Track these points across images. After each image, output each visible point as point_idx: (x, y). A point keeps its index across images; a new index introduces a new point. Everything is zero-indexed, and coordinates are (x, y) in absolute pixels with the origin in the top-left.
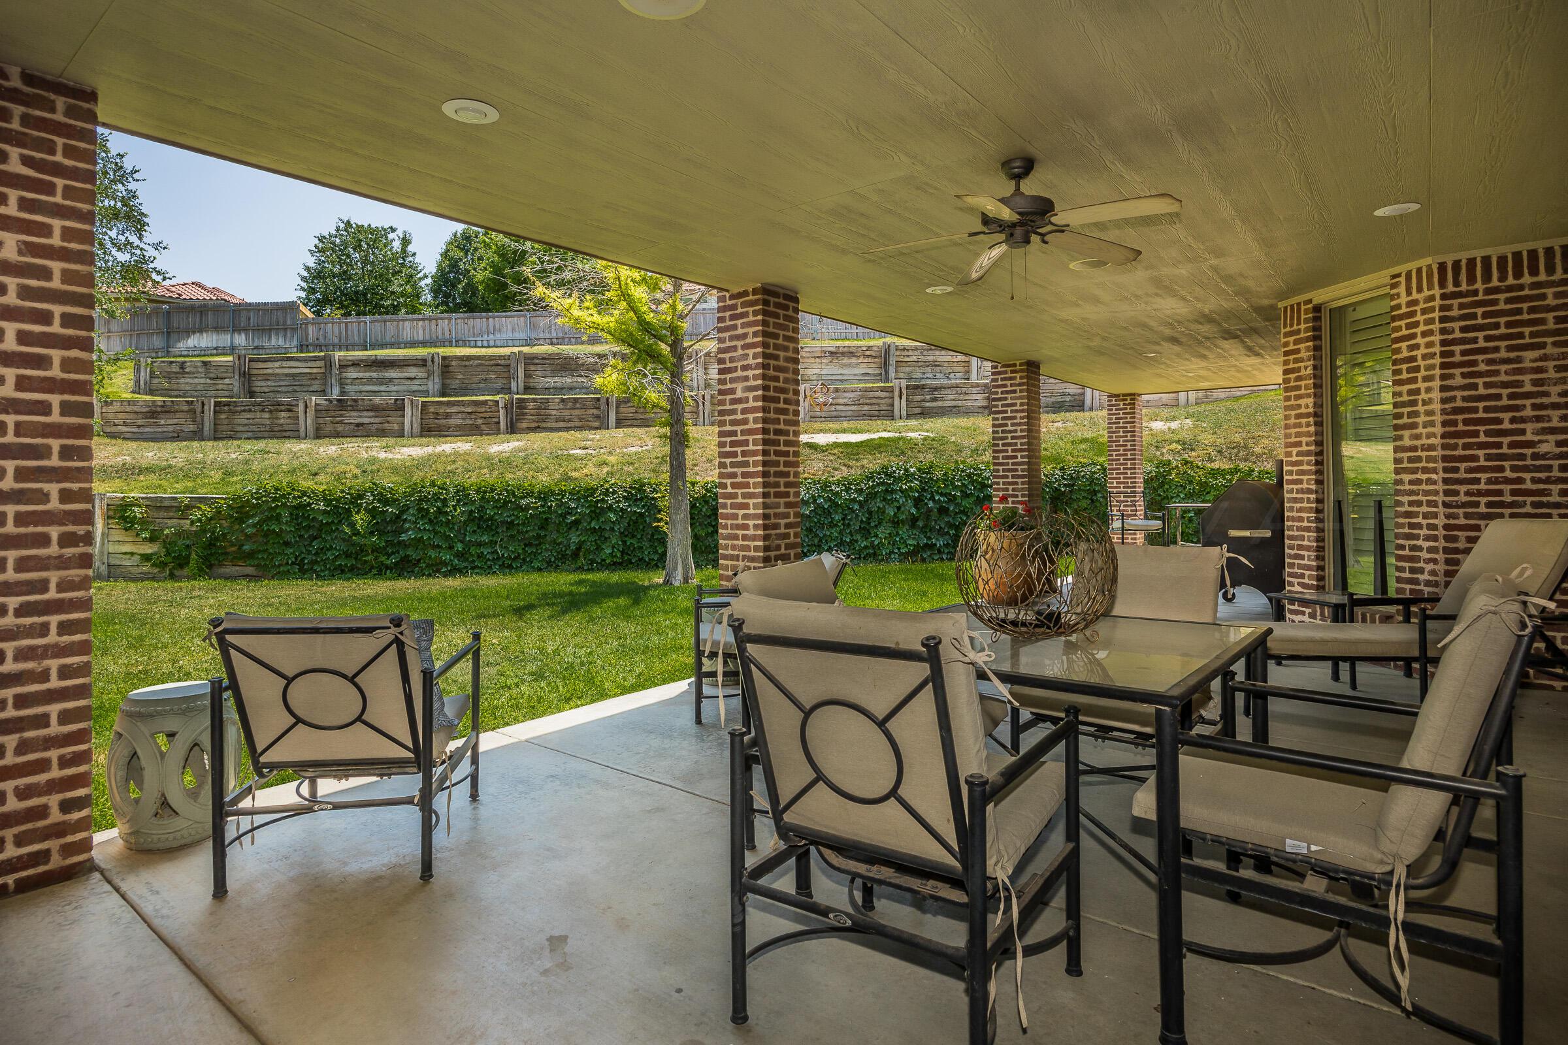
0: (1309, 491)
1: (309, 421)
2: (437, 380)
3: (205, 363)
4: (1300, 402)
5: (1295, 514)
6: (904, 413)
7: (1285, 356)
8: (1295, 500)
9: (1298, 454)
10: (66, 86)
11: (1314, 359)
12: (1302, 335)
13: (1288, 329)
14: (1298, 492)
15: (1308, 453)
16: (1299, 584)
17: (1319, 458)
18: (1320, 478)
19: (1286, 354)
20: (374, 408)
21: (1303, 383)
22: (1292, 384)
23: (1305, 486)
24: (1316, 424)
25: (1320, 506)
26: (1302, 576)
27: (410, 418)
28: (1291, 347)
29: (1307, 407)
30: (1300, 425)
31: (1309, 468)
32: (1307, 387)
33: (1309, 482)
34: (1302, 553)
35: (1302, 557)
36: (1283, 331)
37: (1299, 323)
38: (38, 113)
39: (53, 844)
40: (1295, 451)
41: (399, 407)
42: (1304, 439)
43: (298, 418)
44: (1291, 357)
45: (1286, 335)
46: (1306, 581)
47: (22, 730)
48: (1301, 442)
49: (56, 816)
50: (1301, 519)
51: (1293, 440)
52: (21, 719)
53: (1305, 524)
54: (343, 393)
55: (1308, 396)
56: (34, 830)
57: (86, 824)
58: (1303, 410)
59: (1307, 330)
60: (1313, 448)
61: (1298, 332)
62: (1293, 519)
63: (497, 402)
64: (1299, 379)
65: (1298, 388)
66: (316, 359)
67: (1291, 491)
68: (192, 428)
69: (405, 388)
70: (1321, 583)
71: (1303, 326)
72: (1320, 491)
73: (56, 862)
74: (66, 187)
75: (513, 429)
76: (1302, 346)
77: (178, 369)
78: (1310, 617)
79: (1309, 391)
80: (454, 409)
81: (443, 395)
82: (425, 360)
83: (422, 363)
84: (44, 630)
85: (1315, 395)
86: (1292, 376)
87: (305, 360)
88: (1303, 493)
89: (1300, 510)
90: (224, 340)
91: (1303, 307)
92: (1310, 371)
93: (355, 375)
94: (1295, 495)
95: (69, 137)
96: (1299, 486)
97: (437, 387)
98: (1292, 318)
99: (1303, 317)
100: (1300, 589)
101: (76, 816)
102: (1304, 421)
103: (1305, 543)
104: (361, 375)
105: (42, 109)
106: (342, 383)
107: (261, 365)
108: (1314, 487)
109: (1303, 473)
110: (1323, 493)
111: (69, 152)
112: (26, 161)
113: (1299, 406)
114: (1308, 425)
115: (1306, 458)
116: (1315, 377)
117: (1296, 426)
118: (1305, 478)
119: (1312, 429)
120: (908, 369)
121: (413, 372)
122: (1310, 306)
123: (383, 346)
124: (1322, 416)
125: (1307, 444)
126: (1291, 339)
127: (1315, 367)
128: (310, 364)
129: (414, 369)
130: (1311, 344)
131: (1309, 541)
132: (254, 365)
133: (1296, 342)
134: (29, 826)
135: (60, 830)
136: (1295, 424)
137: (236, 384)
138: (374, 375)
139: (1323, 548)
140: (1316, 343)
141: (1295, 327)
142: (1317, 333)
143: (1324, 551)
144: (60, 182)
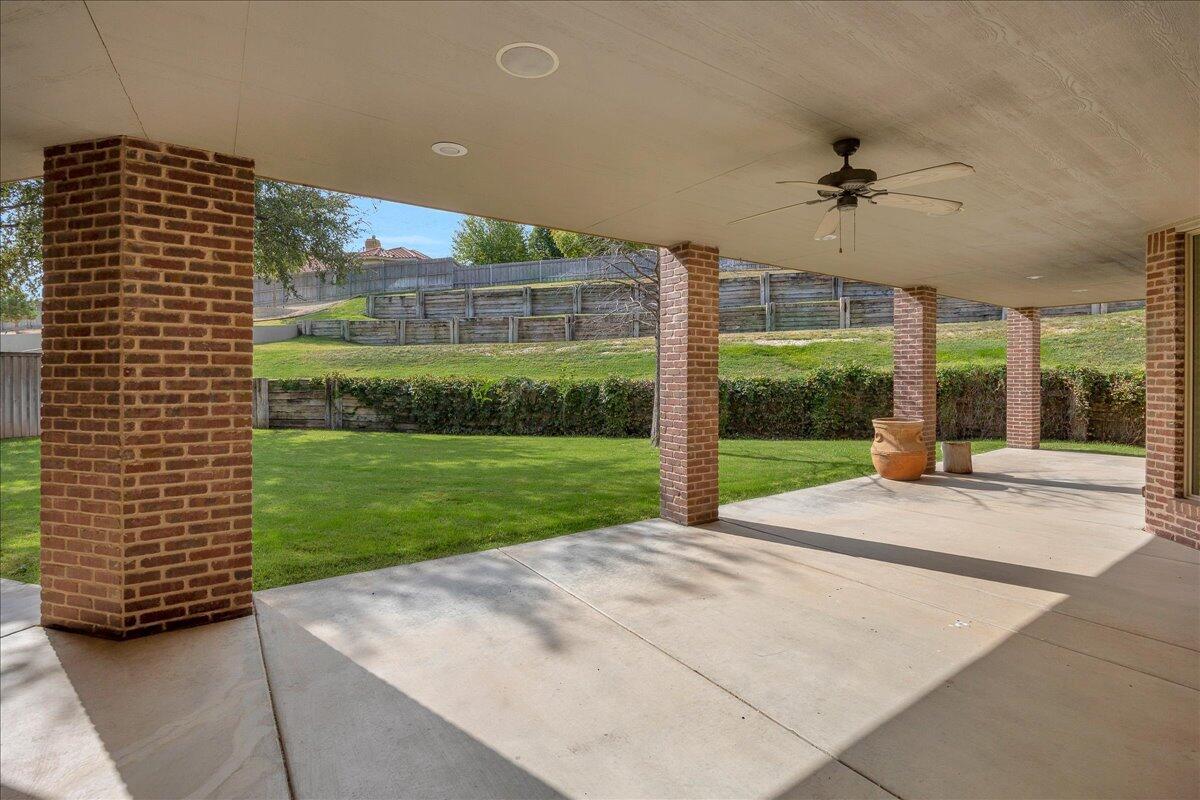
0: (1169, 399)
1: (456, 332)
2: (528, 304)
3: (402, 298)
4: (1163, 319)
5: (1155, 419)
6: (848, 322)
7: (1149, 278)
8: (1155, 407)
9: (1160, 366)
10: (238, 160)
11: (1177, 281)
12: (1165, 260)
13: (1152, 255)
14: (1159, 399)
15: (1169, 366)
16: (1157, 481)
17: (1180, 370)
18: (1180, 388)
19: (1150, 277)
20: (491, 324)
21: (1165, 303)
22: (1155, 303)
23: (1165, 394)
24: (1177, 339)
25: (1180, 413)
26: (1161, 474)
27: (512, 330)
28: (1155, 271)
29: (1169, 324)
30: (1162, 341)
31: (1170, 378)
32: (1168, 307)
33: (1169, 391)
34: (1162, 453)
35: (1161, 458)
36: (1147, 256)
37: (1162, 250)
38: (223, 177)
39: (231, 597)
40: (1156, 363)
41: (505, 322)
42: (1165, 353)
43: (449, 330)
44: (1155, 280)
45: (1150, 260)
46: (1165, 478)
47: (216, 530)
48: (1162, 355)
49: (233, 581)
50: (1161, 424)
51: (1155, 353)
52: (215, 524)
53: (1165, 428)
54: (475, 314)
55: (1170, 314)
56: (222, 588)
57: (248, 587)
58: (1165, 327)
59: (1170, 255)
60: (1174, 360)
61: (1162, 257)
62: (1154, 423)
63: (563, 318)
64: (1162, 299)
65: (1160, 307)
66: (461, 293)
67: (1152, 398)
68: (395, 337)
69: (510, 310)
70: (1180, 482)
71: (1166, 252)
72: (1180, 400)
73: (233, 606)
74: (238, 218)
75: (573, 338)
76: (1165, 270)
77: (387, 302)
78: (1168, 511)
79: (1170, 310)
80: (539, 324)
81: (533, 314)
82: (522, 292)
83: (520, 294)
84: (227, 474)
85: (1177, 314)
86: (1155, 297)
87: (454, 294)
88: (1163, 401)
89: (1160, 416)
90: (413, 283)
91: (1166, 235)
92: (1172, 292)
93: (481, 303)
94: (1156, 402)
95: (240, 189)
96: (1160, 394)
97: (529, 309)
98: (1156, 245)
99: (1166, 244)
100: (1159, 485)
101: (243, 581)
102: (1165, 336)
103: (1165, 445)
104: (485, 303)
105: (226, 175)
106: (474, 307)
107: (430, 298)
108: (1174, 396)
109: (1164, 382)
110: (1183, 401)
111: (240, 197)
112: (218, 206)
113: (1161, 324)
114: (1169, 340)
115: (1167, 370)
116: (1177, 297)
117: (1157, 341)
118: (1165, 387)
119: (1173, 344)
120: (852, 289)
121: (515, 300)
122: (1174, 234)
123: (499, 283)
124: (1184, 332)
125: (1168, 358)
126: (1155, 264)
127: (1177, 289)
128: (458, 296)
129: (515, 298)
130: (1173, 268)
131: (1167, 443)
132: (427, 298)
133: (1160, 266)
134: (220, 585)
135: (235, 589)
136: (1157, 339)
137: (417, 310)
138: (493, 302)
139: (1182, 450)
140: (1178, 267)
141: (1159, 253)
142: (1179, 258)
143: (1183, 453)
144: (234, 216)
